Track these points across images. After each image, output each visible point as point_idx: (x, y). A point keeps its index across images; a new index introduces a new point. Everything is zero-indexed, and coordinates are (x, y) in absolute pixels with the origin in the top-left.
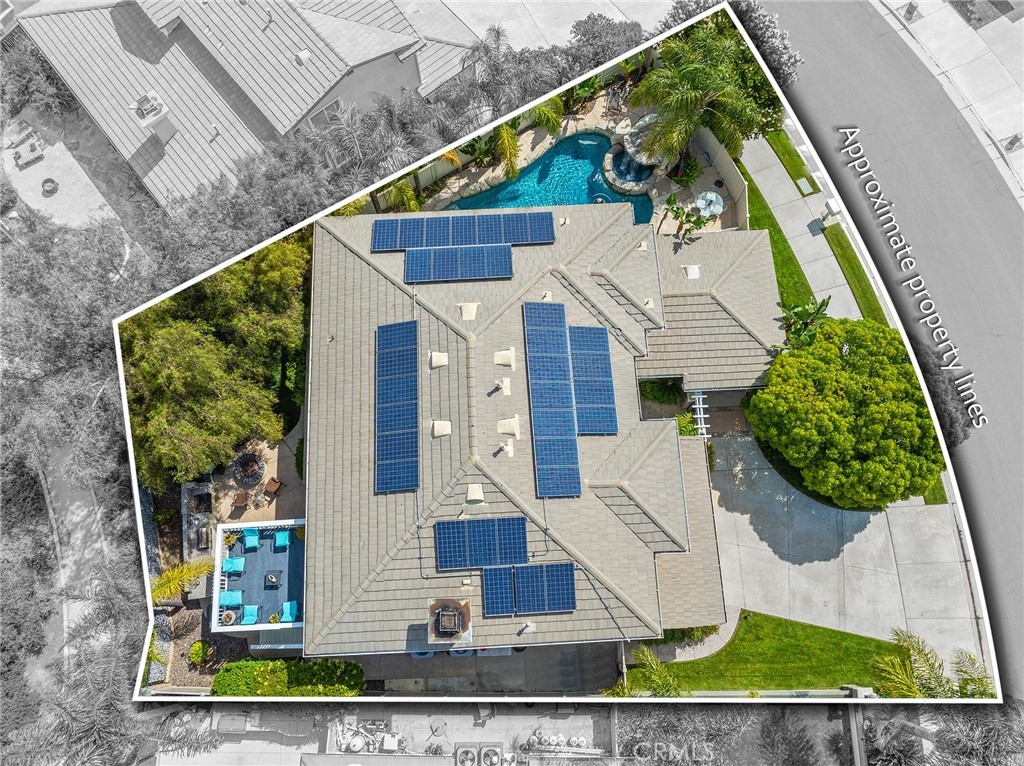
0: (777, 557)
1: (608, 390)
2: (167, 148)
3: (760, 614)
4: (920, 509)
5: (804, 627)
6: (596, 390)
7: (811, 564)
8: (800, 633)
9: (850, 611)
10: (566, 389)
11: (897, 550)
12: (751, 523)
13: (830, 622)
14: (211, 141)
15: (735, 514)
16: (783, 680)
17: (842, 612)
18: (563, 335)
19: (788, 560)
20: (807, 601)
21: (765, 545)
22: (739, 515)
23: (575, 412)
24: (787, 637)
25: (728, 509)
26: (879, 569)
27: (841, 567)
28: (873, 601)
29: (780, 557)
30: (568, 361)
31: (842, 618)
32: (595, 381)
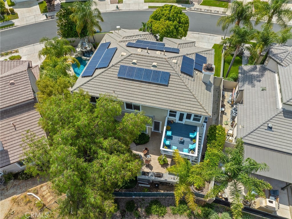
2: (5, 148)
14: (16, 129)
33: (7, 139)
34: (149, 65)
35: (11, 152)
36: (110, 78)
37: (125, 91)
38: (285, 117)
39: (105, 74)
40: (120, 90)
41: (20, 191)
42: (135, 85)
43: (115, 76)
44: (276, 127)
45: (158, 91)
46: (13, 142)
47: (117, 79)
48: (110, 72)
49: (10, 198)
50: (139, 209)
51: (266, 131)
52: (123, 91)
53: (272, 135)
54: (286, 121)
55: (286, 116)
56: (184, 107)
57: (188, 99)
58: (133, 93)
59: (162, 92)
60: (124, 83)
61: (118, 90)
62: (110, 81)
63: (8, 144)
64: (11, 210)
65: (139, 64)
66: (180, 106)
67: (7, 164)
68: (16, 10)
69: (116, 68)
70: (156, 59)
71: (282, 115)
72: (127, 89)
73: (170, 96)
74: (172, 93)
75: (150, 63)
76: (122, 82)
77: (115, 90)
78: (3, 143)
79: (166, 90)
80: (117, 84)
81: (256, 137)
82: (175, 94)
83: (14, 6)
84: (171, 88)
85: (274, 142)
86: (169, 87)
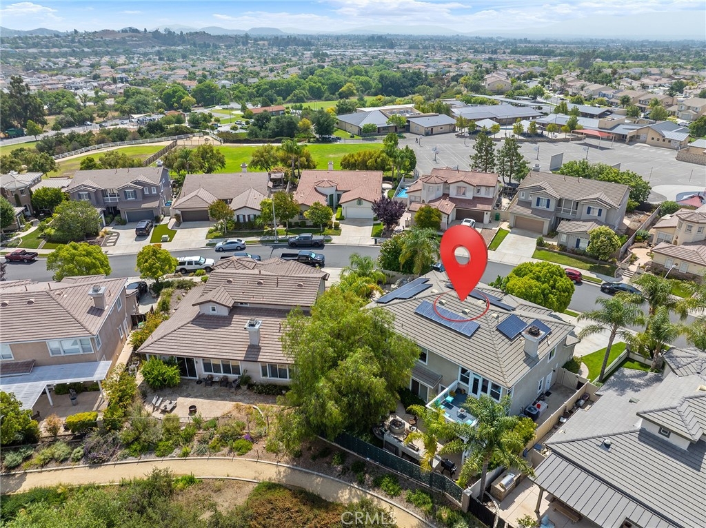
2: (260, 345)
14: (280, 331)
33: (267, 336)
34: (458, 310)
35: (264, 351)
36: (405, 310)
37: (415, 329)
38: (640, 440)
39: (402, 305)
40: (410, 327)
41: (248, 401)
42: (431, 326)
43: (412, 310)
44: (617, 449)
45: (455, 340)
46: (271, 342)
47: (413, 314)
48: (408, 305)
49: (235, 403)
50: (367, 476)
51: (598, 448)
52: (413, 328)
53: (604, 456)
54: (638, 446)
55: (643, 439)
56: (479, 367)
57: (489, 360)
58: (424, 333)
59: (460, 343)
60: (419, 320)
61: (408, 325)
62: (404, 313)
63: (265, 342)
64: (230, 412)
65: (447, 306)
66: (473, 365)
67: (254, 360)
68: (341, 226)
69: (417, 302)
70: (471, 306)
71: (637, 436)
72: (419, 327)
73: (467, 350)
74: (471, 348)
75: (462, 308)
76: (416, 319)
77: (404, 324)
78: (261, 339)
79: (466, 342)
80: (410, 319)
81: (576, 450)
82: (474, 349)
83: (341, 221)
84: (474, 341)
85: (603, 466)
86: (471, 340)
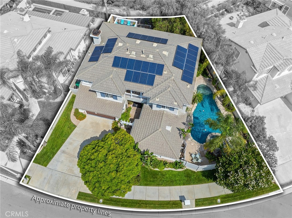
0: (85, 140)
1: (136, 81)
3: (73, 130)
4: (79, 189)
5: (65, 140)
6: (137, 78)
7: (79, 148)
8: (64, 138)
9: (63, 154)
10: (139, 70)
11: (71, 176)
12: (96, 136)
13: (63, 148)
15: (100, 133)
16: (56, 130)
17: (64, 152)
18: (153, 73)
19: (83, 143)
20: (71, 144)
21: (89, 138)
22: (100, 134)
23: (132, 70)
24: (65, 134)
25: (102, 132)
26: (69, 168)
27: (75, 157)
28: (62, 162)
29: (84, 141)
30: (146, 72)
31: (62, 151)
32: (139, 78)
